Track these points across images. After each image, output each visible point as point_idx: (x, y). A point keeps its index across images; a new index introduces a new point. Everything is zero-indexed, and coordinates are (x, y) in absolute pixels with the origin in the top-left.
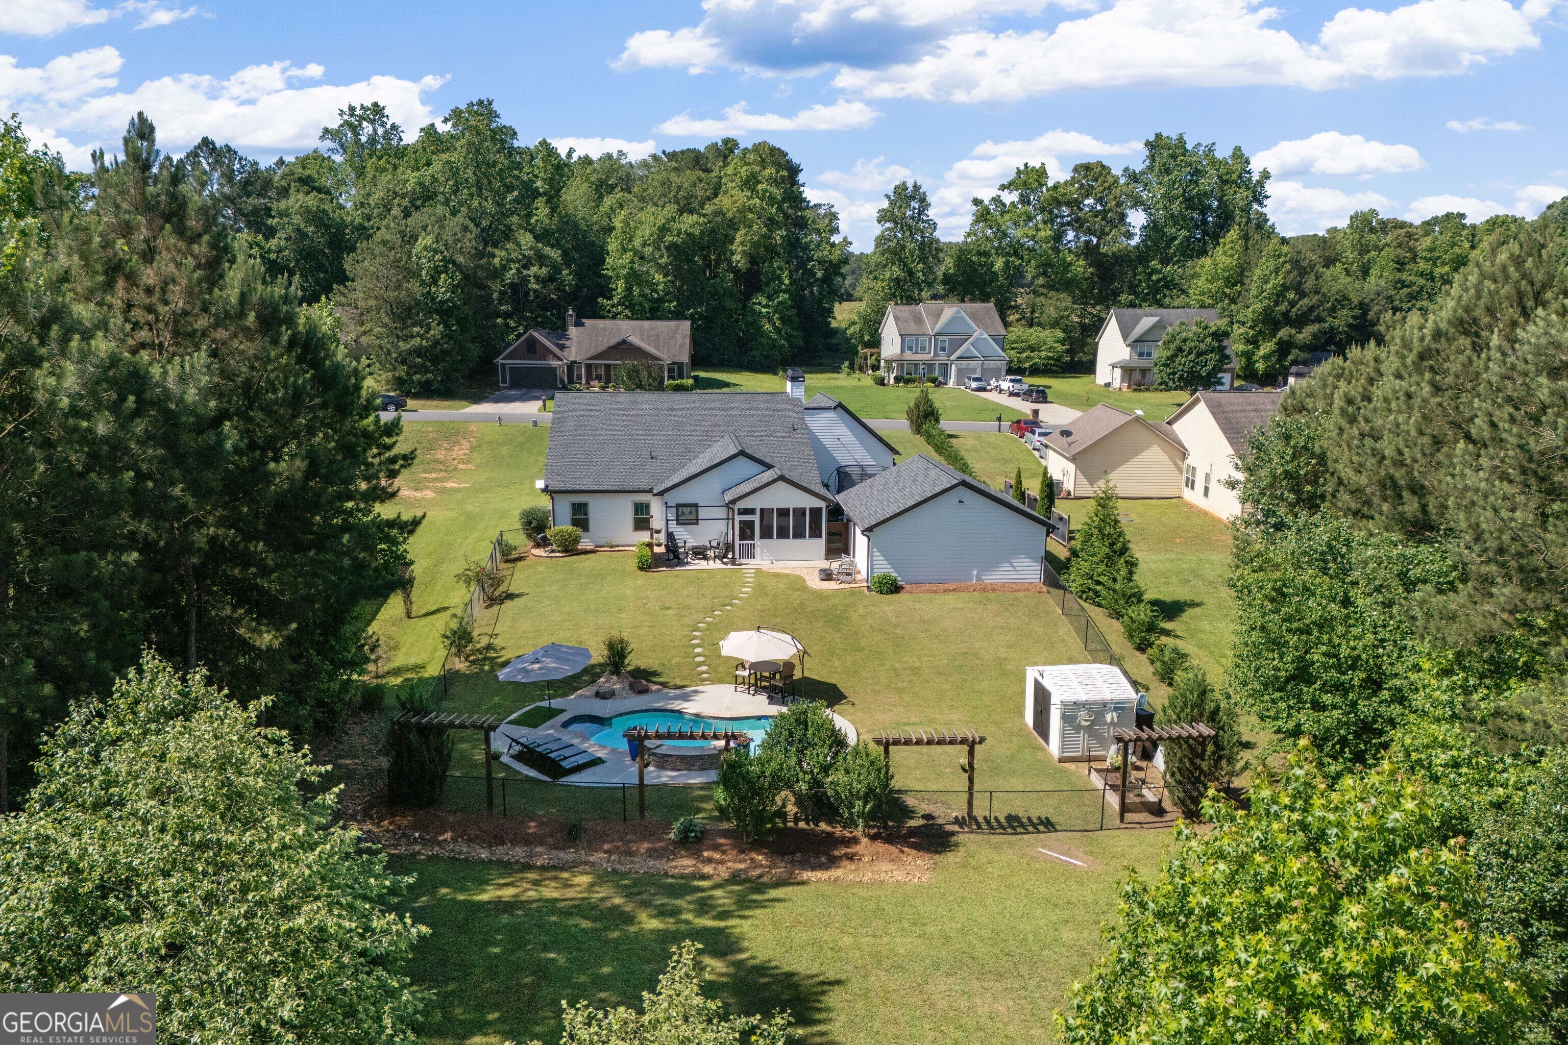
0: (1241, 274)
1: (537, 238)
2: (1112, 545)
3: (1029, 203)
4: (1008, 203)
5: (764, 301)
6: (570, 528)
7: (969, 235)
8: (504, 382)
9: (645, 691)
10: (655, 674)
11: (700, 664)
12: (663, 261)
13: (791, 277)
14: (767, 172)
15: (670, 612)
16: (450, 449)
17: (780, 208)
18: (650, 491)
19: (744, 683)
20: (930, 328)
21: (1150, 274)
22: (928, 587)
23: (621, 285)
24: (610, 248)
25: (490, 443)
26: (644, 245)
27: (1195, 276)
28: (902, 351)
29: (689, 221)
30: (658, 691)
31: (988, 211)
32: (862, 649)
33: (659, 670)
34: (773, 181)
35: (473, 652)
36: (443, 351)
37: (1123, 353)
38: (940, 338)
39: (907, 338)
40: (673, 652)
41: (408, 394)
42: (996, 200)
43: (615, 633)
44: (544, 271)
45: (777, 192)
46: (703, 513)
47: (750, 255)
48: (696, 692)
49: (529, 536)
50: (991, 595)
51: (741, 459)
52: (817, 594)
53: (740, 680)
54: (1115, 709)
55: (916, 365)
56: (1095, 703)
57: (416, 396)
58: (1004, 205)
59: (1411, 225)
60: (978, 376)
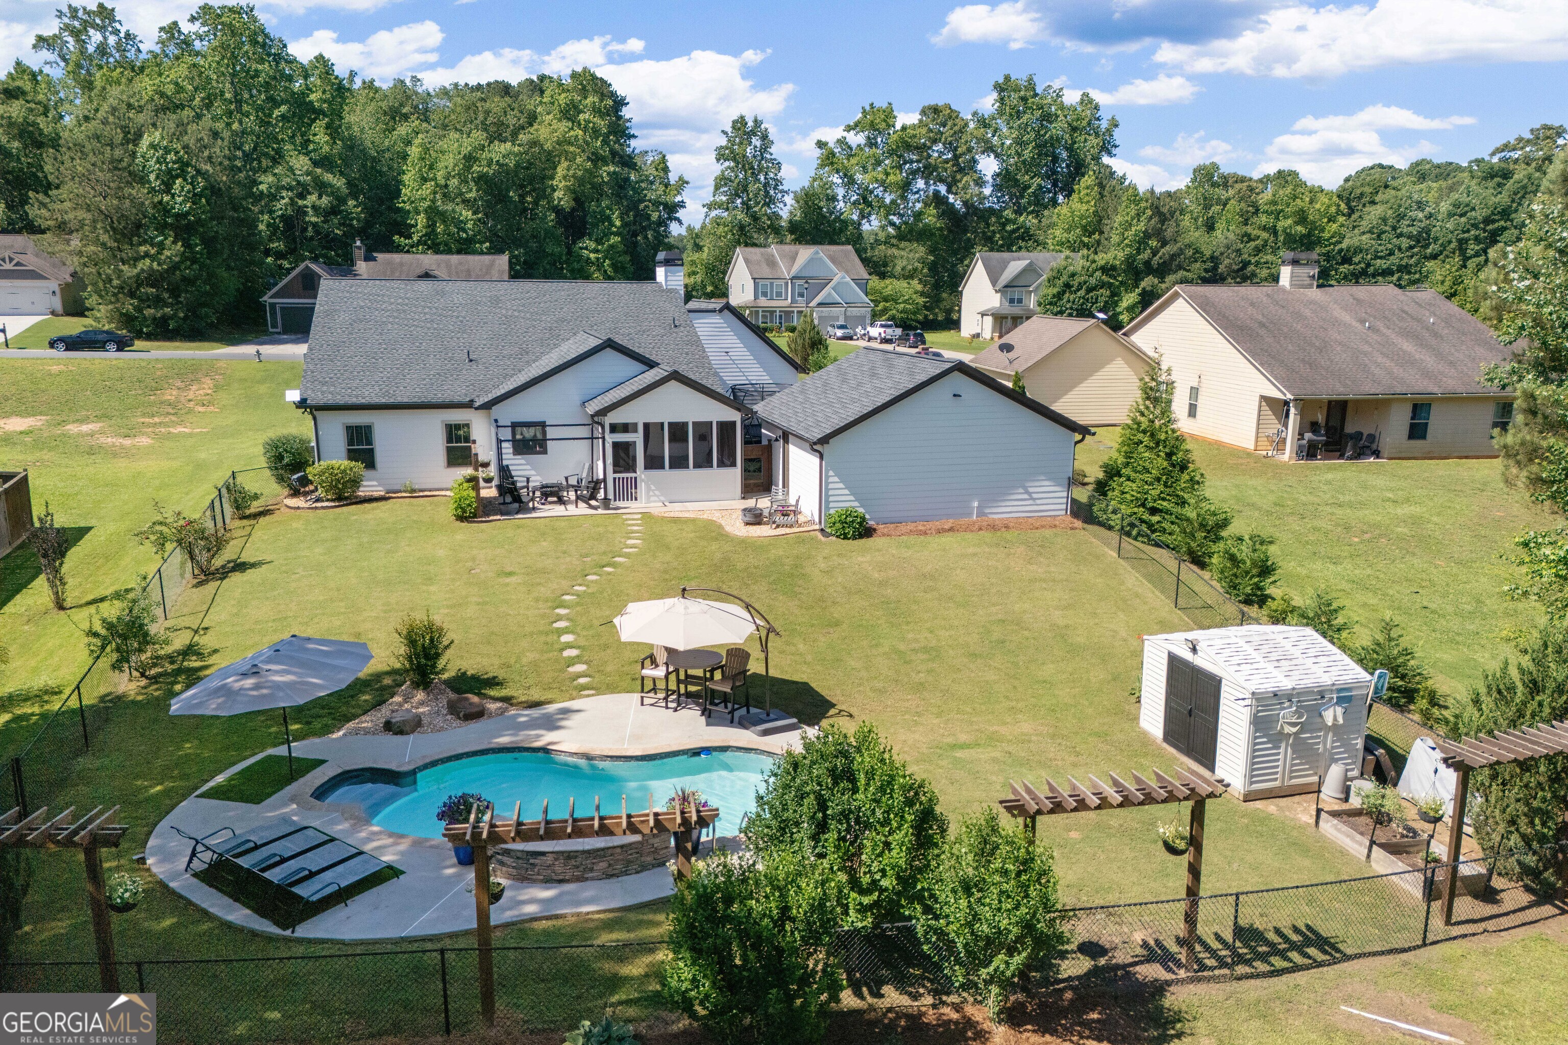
0: (1100, 221)
1: (316, 163)
2: (1169, 455)
3: (876, 145)
4: (854, 146)
5: (593, 245)
6: (345, 463)
7: (814, 180)
8: (274, 326)
9: (478, 714)
10: (493, 682)
11: (572, 661)
12: (472, 195)
13: (622, 219)
14: (590, 99)
15: (513, 580)
16: (187, 388)
17: (605, 142)
18: (469, 405)
19: (654, 690)
20: (785, 271)
21: (1004, 225)
22: (911, 526)
23: (421, 220)
24: (406, 178)
25: (242, 380)
26: (448, 177)
27: (1052, 225)
28: (756, 297)
29: (500, 150)
30: (502, 712)
31: (833, 154)
32: (837, 624)
33: (501, 674)
34: (596, 111)
35: (157, 660)
36: (184, 279)
37: (994, 301)
38: (798, 282)
39: (761, 282)
40: (524, 643)
41: (139, 335)
42: (842, 142)
43: (419, 617)
44: (325, 200)
45: (601, 124)
46: (551, 433)
47: (574, 192)
48: (566, 712)
49: (281, 479)
50: (1008, 535)
51: (609, 353)
52: (744, 543)
53: (649, 685)
54: (1340, 701)
55: (772, 313)
56: (1307, 692)
57: (149, 337)
58: (850, 148)
59: (1251, 179)
60: (841, 322)
